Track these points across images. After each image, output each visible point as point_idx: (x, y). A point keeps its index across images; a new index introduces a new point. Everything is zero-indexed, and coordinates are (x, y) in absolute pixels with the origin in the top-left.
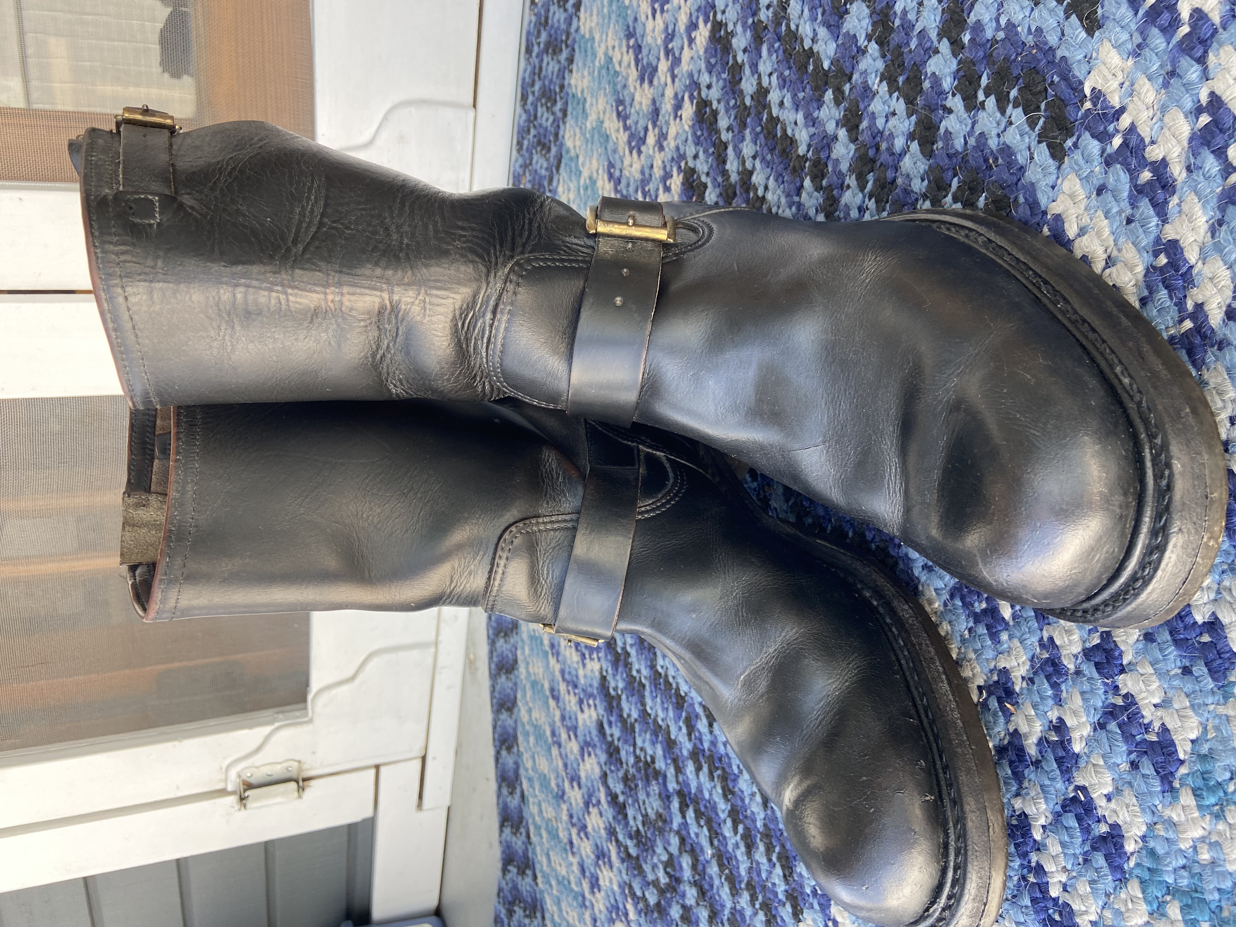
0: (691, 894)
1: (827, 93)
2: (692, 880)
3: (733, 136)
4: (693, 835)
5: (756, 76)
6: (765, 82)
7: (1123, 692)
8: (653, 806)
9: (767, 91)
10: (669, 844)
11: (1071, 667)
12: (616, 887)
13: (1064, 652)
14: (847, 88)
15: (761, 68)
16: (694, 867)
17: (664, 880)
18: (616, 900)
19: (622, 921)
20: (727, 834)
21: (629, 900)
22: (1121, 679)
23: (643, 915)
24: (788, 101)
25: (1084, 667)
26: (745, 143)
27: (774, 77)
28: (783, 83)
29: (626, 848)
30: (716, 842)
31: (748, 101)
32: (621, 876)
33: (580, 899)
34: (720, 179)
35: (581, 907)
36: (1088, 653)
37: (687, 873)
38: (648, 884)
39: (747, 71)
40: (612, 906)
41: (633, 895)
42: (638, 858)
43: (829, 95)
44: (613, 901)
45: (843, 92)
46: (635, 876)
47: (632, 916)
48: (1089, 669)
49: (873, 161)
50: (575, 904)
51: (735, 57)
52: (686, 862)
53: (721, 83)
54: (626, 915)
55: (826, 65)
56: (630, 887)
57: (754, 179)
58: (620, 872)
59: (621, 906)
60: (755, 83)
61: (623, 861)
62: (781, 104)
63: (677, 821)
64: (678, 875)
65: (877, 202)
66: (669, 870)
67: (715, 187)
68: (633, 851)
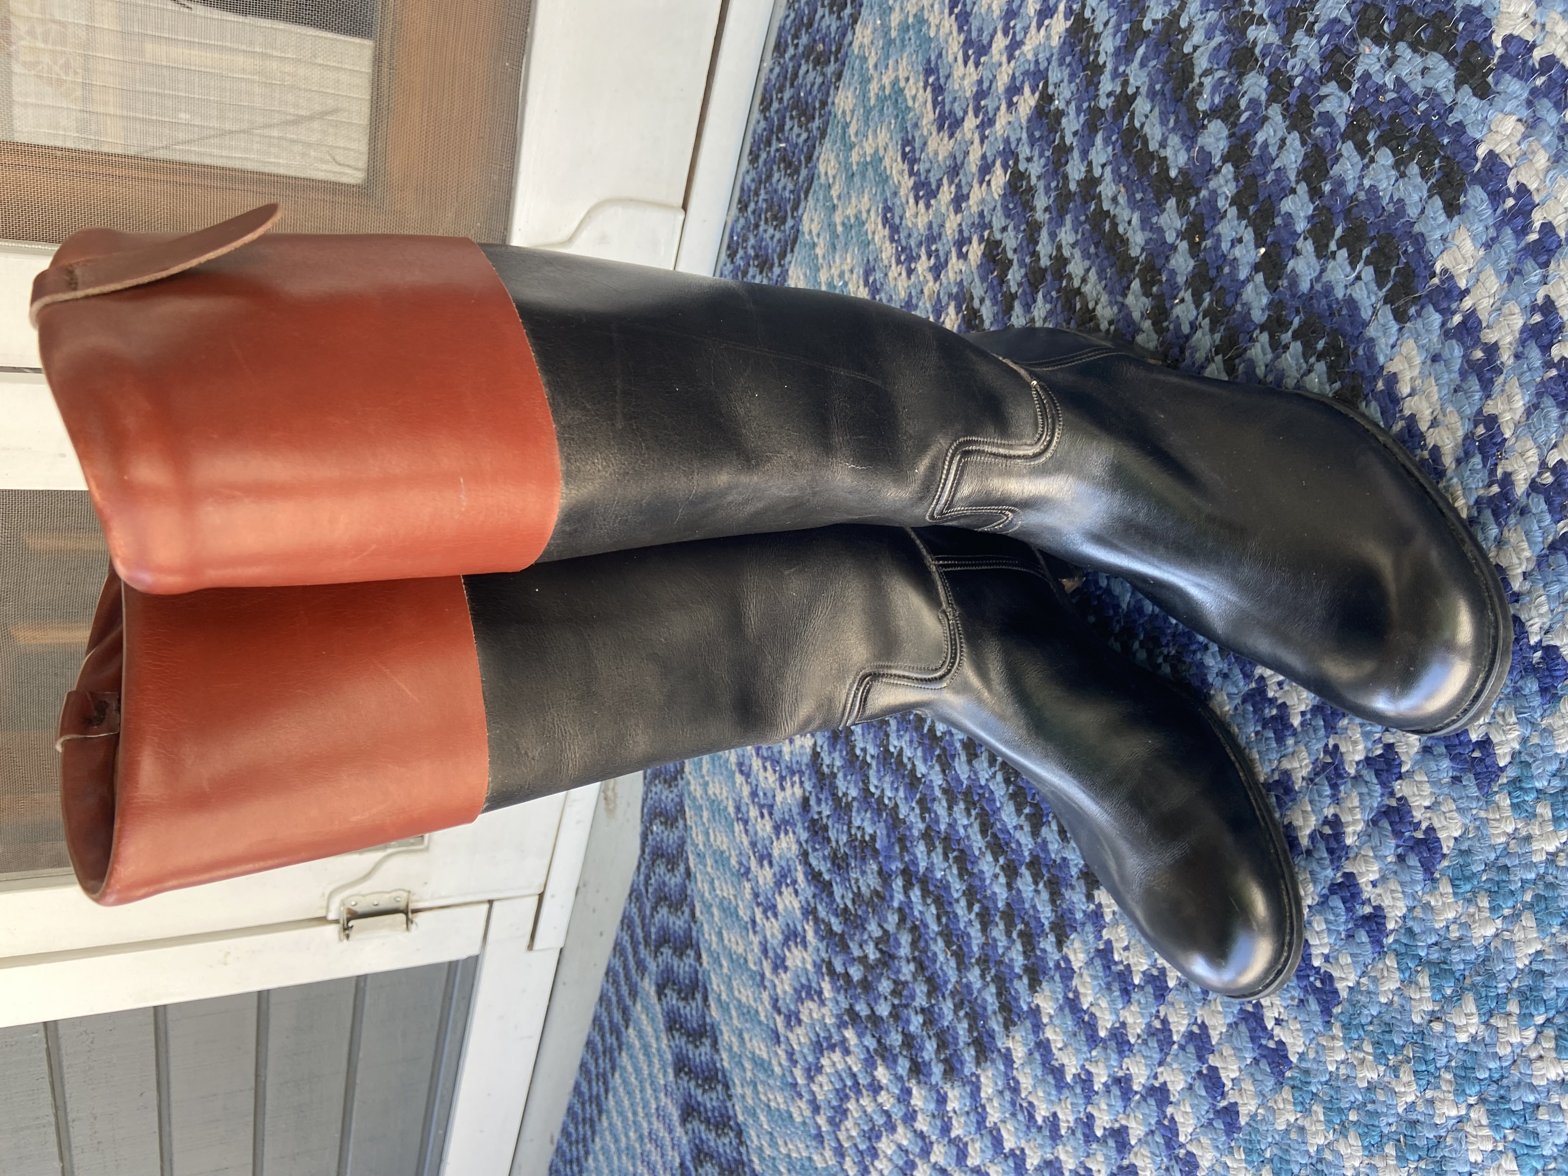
0: (907, 971)
1: (1169, 202)
2: (910, 957)
3: (1051, 219)
4: (916, 913)
5: (1085, 163)
6: (1097, 172)
7: (1399, 795)
8: (869, 881)
9: (1097, 181)
10: (886, 921)
11: (1352, 771)
12: (809, 967)
13: (1348, 758)
14: (1193, 201)
15: (1092, 155)
16: (914, 944)
17: (873, 955)
18: (808, 980)
19: (813, 1000)
20: (960, 912)
21: (827, 978)
22: (1397, 785)
23: (842, 992)
24: (1122, 199)
25: (1364, 772)
26: (1063, 229)
27: (1108, 169)
28: (1118, 177)
29: (829, 925)
30: (944, 920)
31: (1073, 187)
32: (819, 955)
33: (758, 978)
34: (1028, 260)
35: (759, 986)
36: (1368, 761)
37: (904, 950)
38: (854, 959)
39: (1076, 154)
40: (803, 986)
41: (832, 972)
42: (842, 936)
43: (1172, 203)
44: (804, 981)
45: (1188, 205)
46: (837, 953)
47: (827, 993)
48: (1369, 776)
49: (1212, 281)
50: (751, 983)
51: (1062, 138)
52: (905, 939)
53: (1043, 161)
54: (820, 993)
55: (1173, 173)
56: (830, 964)
57: (1070, 268)
58: (818, 950)
59: (814, 985)
60: (1083, 169)
61: (822, 938)
62: (1114, 200)
63: (899, 897)
64: (892, 952)
65: (1211, 322)
66: (880, 946)
67: (1021, 267)
68: (837, 928)
